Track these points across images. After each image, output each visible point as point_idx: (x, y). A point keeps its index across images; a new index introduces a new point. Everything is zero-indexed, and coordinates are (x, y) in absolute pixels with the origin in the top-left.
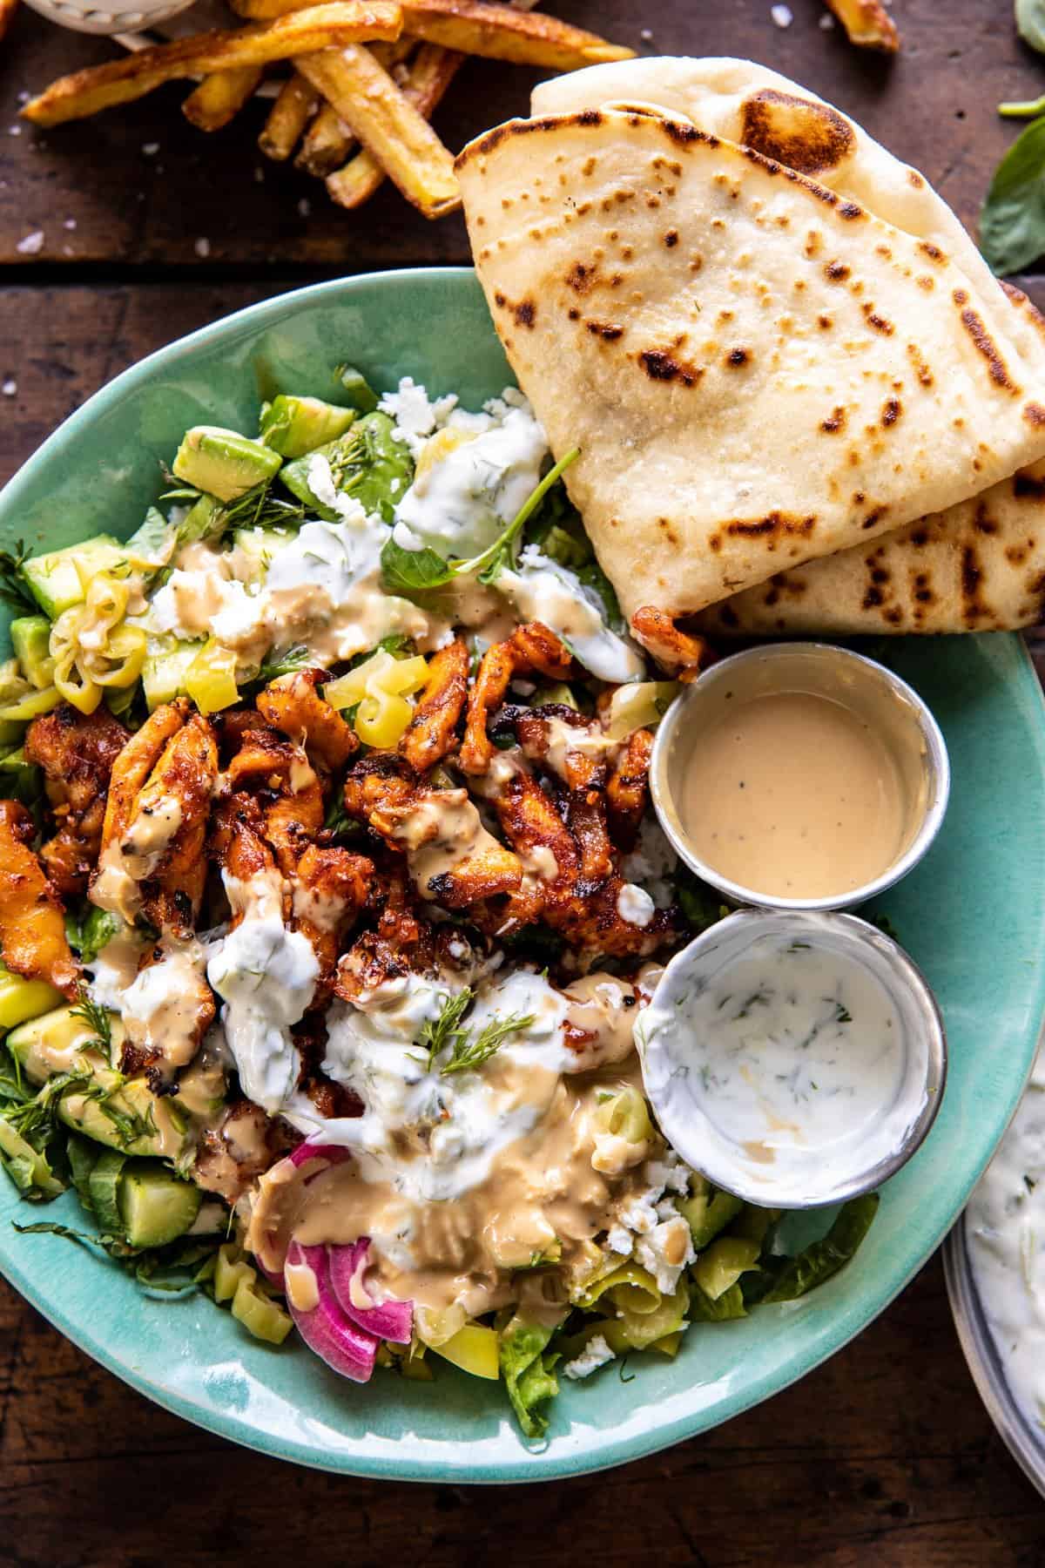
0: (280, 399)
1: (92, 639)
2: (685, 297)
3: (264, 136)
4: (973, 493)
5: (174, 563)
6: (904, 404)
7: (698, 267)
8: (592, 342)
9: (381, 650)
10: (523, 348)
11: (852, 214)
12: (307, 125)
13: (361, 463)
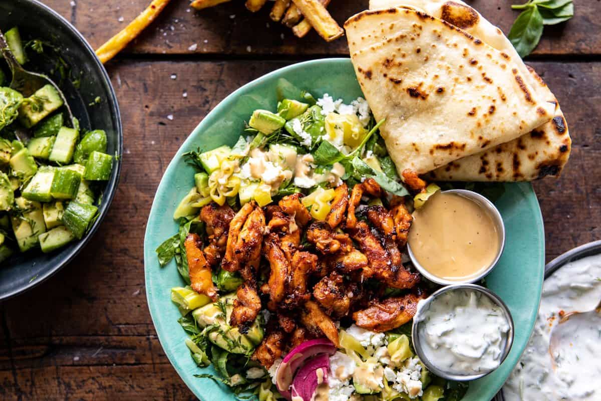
0: (284, 101)
1: (223, 181)
2: (422, 70)
3: (272, 14)
4: (518, 136)
5: (249, 155)
6: (496, 107)
7: (427, 60)
8: (391, 85)
9: (319, 186)
10: (367, 86)
11: (478, 43)
12: (286, 10)
13: (311, 122)
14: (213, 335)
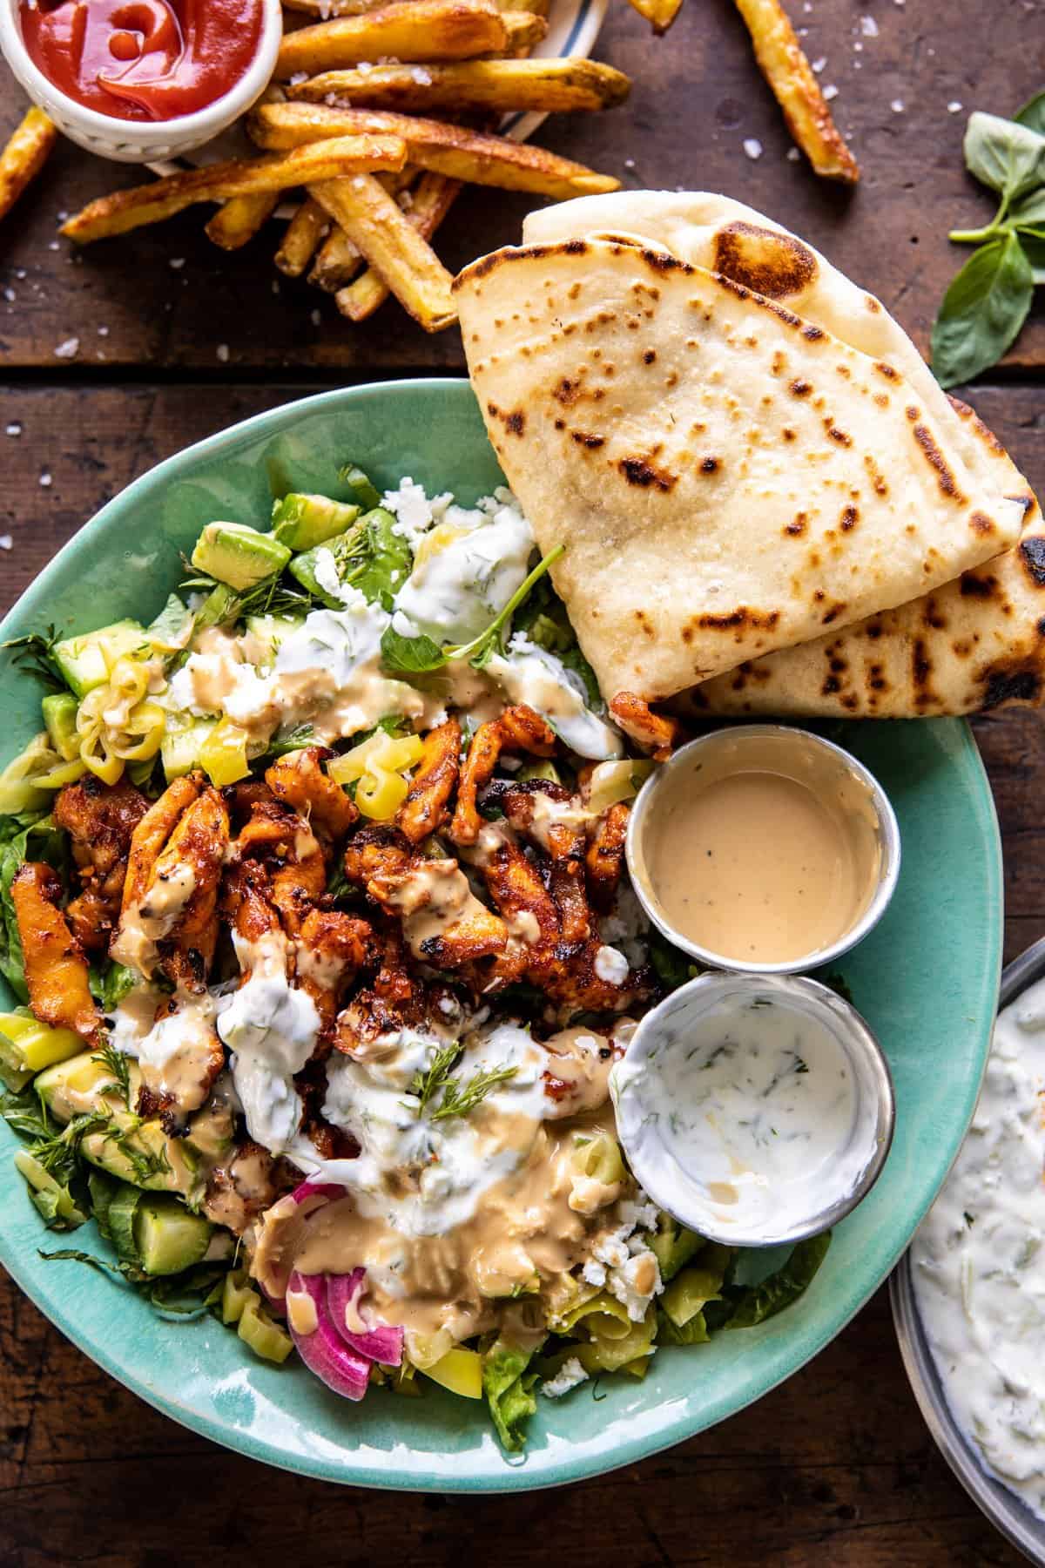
0: (290, 497)
1: (115, 717)
2: (662, 409)
3: (280, 254)
4: (924, 592)
5: (191, 646)
6: (861, 511)
7: (673, 382)
8: (576, 450)
9: (380, 729)
10: (513, 454)
11: (815, 336)
12: (319, 245)
13: (364, 556)
14: (93, 1142)
